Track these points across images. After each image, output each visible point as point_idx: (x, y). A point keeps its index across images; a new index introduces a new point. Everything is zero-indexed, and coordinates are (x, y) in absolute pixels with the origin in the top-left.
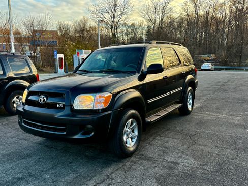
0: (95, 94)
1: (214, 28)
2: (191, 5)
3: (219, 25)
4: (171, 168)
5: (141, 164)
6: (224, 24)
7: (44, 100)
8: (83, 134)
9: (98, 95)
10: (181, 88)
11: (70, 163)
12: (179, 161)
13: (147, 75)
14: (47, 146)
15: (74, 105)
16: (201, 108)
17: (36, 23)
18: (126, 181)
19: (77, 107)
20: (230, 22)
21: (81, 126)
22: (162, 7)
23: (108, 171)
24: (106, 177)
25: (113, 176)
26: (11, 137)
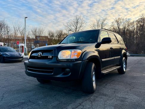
0: (71, 50)
1: (128, 35)
2: (115, 23)
3: (131, 33)
4: (122, 101)
5: (101, 98)
6: (134, 33)
7: (41, 55)
8: (63, 74)
9: (73, 51)
10: (120, 57)
11: (55, 95)
12: (127, 97)
13: (101, 45)
14: (40, 87)
15: (58, 57)
16: (130, 71)
17: (37, 30)
18: (93, 107)
19: (60, 58)
20: (137, 32)
21: (62, 69)
22: (101, 23)
23: (80, 101)
24: (79, 104)
25: (83, 104)
26: (20, 82)
